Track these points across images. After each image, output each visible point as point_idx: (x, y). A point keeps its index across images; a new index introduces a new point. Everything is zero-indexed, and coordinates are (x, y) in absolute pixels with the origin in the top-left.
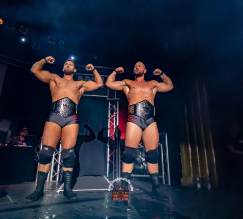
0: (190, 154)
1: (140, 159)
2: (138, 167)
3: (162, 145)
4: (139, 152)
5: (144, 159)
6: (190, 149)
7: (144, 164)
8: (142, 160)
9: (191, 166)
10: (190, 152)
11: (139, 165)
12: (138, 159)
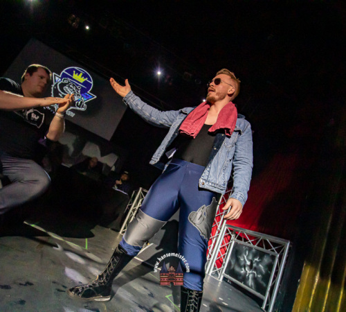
0: (315, 287)
1: (245, 260)
2: (237, 269)
3: (278, 256)
4: (246, 250)
5: (248, 263)
6: (317, 280)
7: (247, 269)
8: (245, 262)
9: (310, 306)
10: (316, 284)
11: (240, 267)
12: (242, 259)
